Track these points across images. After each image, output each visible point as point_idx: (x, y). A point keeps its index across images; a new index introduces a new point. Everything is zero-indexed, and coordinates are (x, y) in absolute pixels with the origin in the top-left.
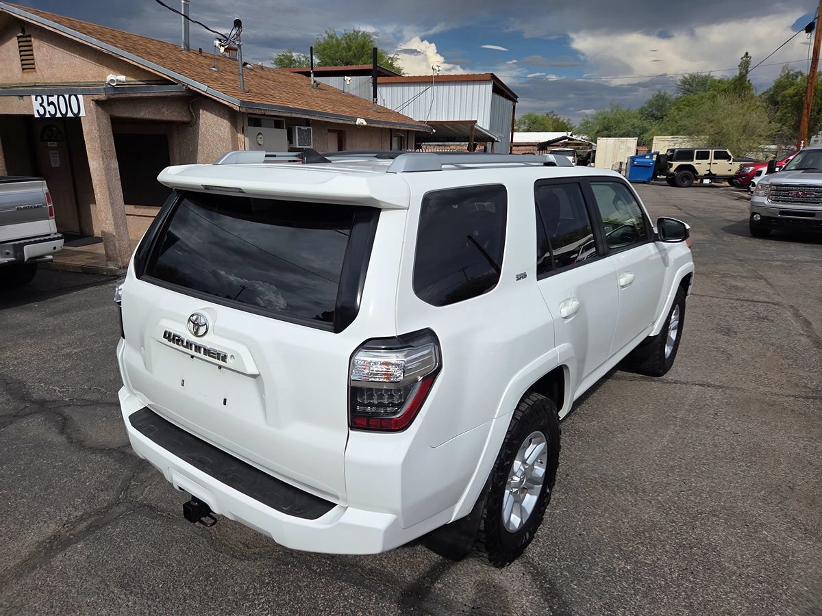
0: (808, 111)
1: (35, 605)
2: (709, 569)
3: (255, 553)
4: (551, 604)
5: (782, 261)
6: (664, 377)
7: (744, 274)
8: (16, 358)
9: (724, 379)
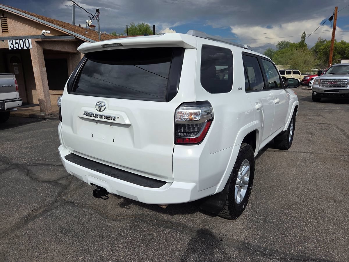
0: (332, 52)
1: (22, 242)
2: (323, 218)
3: (122, 218)
4: (257, 233)
5: (328, 109)
6: (288, 150)
7: (313, 114)
8: (3, 149)
9: (313, 150)
